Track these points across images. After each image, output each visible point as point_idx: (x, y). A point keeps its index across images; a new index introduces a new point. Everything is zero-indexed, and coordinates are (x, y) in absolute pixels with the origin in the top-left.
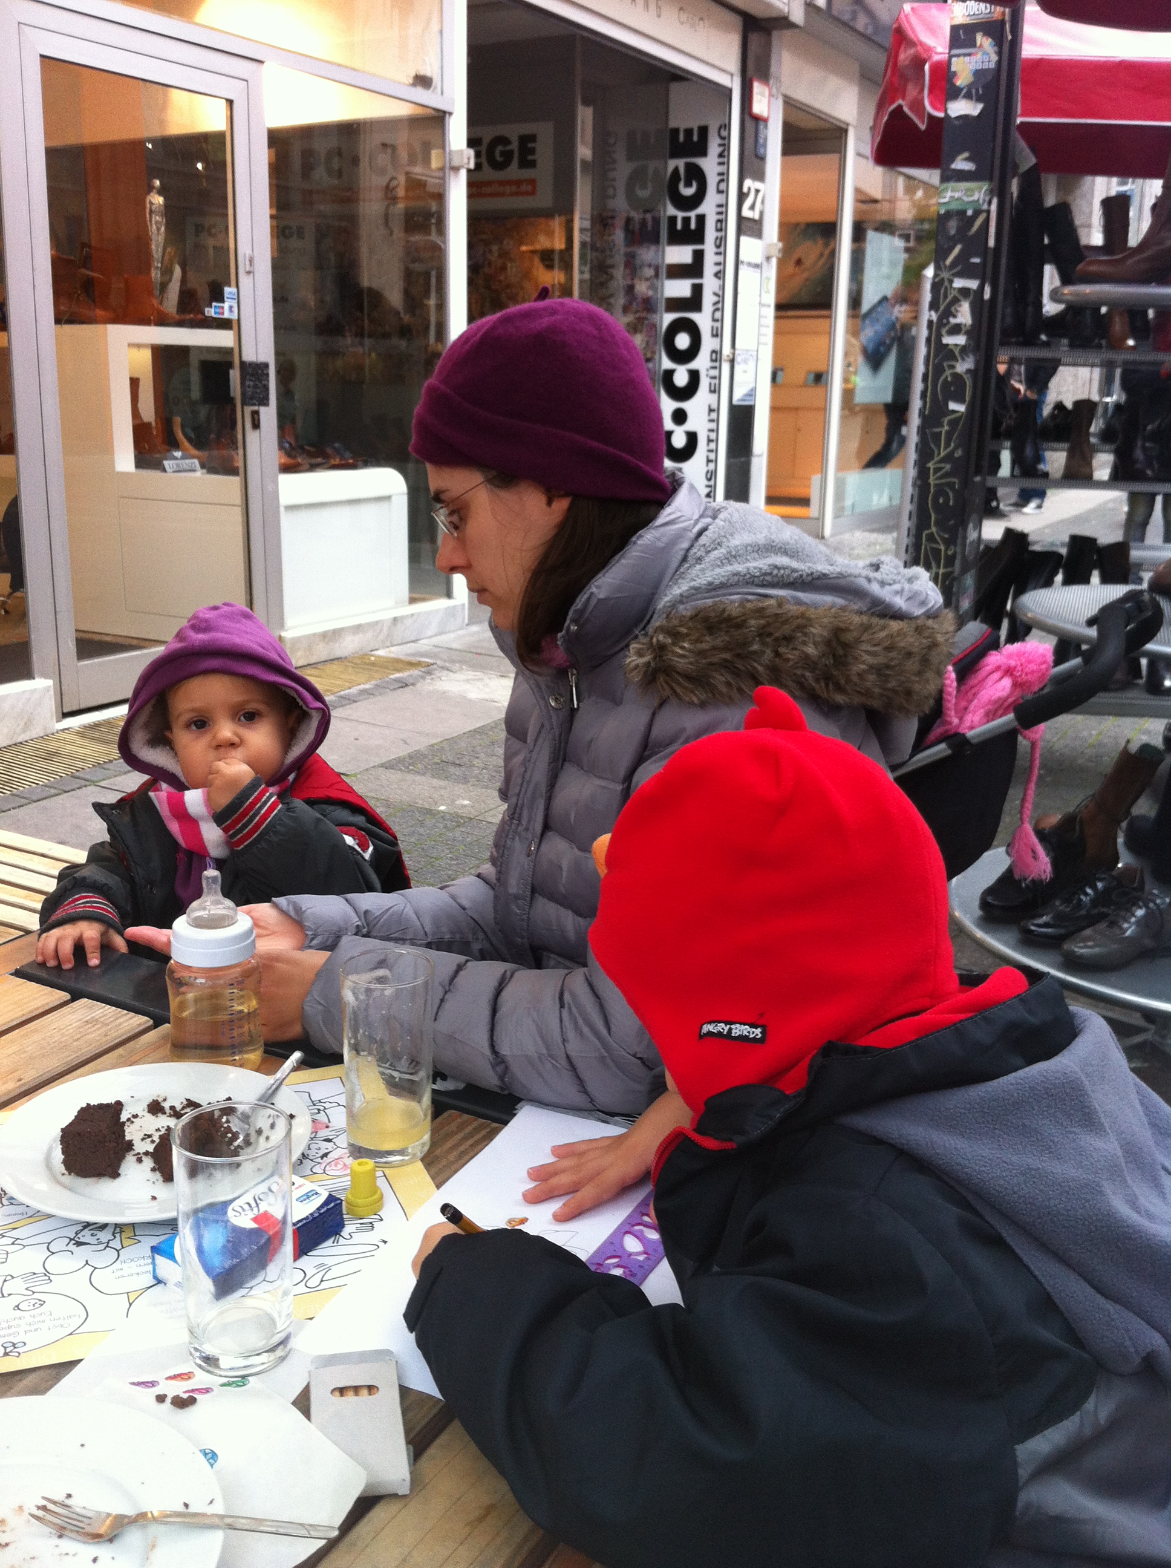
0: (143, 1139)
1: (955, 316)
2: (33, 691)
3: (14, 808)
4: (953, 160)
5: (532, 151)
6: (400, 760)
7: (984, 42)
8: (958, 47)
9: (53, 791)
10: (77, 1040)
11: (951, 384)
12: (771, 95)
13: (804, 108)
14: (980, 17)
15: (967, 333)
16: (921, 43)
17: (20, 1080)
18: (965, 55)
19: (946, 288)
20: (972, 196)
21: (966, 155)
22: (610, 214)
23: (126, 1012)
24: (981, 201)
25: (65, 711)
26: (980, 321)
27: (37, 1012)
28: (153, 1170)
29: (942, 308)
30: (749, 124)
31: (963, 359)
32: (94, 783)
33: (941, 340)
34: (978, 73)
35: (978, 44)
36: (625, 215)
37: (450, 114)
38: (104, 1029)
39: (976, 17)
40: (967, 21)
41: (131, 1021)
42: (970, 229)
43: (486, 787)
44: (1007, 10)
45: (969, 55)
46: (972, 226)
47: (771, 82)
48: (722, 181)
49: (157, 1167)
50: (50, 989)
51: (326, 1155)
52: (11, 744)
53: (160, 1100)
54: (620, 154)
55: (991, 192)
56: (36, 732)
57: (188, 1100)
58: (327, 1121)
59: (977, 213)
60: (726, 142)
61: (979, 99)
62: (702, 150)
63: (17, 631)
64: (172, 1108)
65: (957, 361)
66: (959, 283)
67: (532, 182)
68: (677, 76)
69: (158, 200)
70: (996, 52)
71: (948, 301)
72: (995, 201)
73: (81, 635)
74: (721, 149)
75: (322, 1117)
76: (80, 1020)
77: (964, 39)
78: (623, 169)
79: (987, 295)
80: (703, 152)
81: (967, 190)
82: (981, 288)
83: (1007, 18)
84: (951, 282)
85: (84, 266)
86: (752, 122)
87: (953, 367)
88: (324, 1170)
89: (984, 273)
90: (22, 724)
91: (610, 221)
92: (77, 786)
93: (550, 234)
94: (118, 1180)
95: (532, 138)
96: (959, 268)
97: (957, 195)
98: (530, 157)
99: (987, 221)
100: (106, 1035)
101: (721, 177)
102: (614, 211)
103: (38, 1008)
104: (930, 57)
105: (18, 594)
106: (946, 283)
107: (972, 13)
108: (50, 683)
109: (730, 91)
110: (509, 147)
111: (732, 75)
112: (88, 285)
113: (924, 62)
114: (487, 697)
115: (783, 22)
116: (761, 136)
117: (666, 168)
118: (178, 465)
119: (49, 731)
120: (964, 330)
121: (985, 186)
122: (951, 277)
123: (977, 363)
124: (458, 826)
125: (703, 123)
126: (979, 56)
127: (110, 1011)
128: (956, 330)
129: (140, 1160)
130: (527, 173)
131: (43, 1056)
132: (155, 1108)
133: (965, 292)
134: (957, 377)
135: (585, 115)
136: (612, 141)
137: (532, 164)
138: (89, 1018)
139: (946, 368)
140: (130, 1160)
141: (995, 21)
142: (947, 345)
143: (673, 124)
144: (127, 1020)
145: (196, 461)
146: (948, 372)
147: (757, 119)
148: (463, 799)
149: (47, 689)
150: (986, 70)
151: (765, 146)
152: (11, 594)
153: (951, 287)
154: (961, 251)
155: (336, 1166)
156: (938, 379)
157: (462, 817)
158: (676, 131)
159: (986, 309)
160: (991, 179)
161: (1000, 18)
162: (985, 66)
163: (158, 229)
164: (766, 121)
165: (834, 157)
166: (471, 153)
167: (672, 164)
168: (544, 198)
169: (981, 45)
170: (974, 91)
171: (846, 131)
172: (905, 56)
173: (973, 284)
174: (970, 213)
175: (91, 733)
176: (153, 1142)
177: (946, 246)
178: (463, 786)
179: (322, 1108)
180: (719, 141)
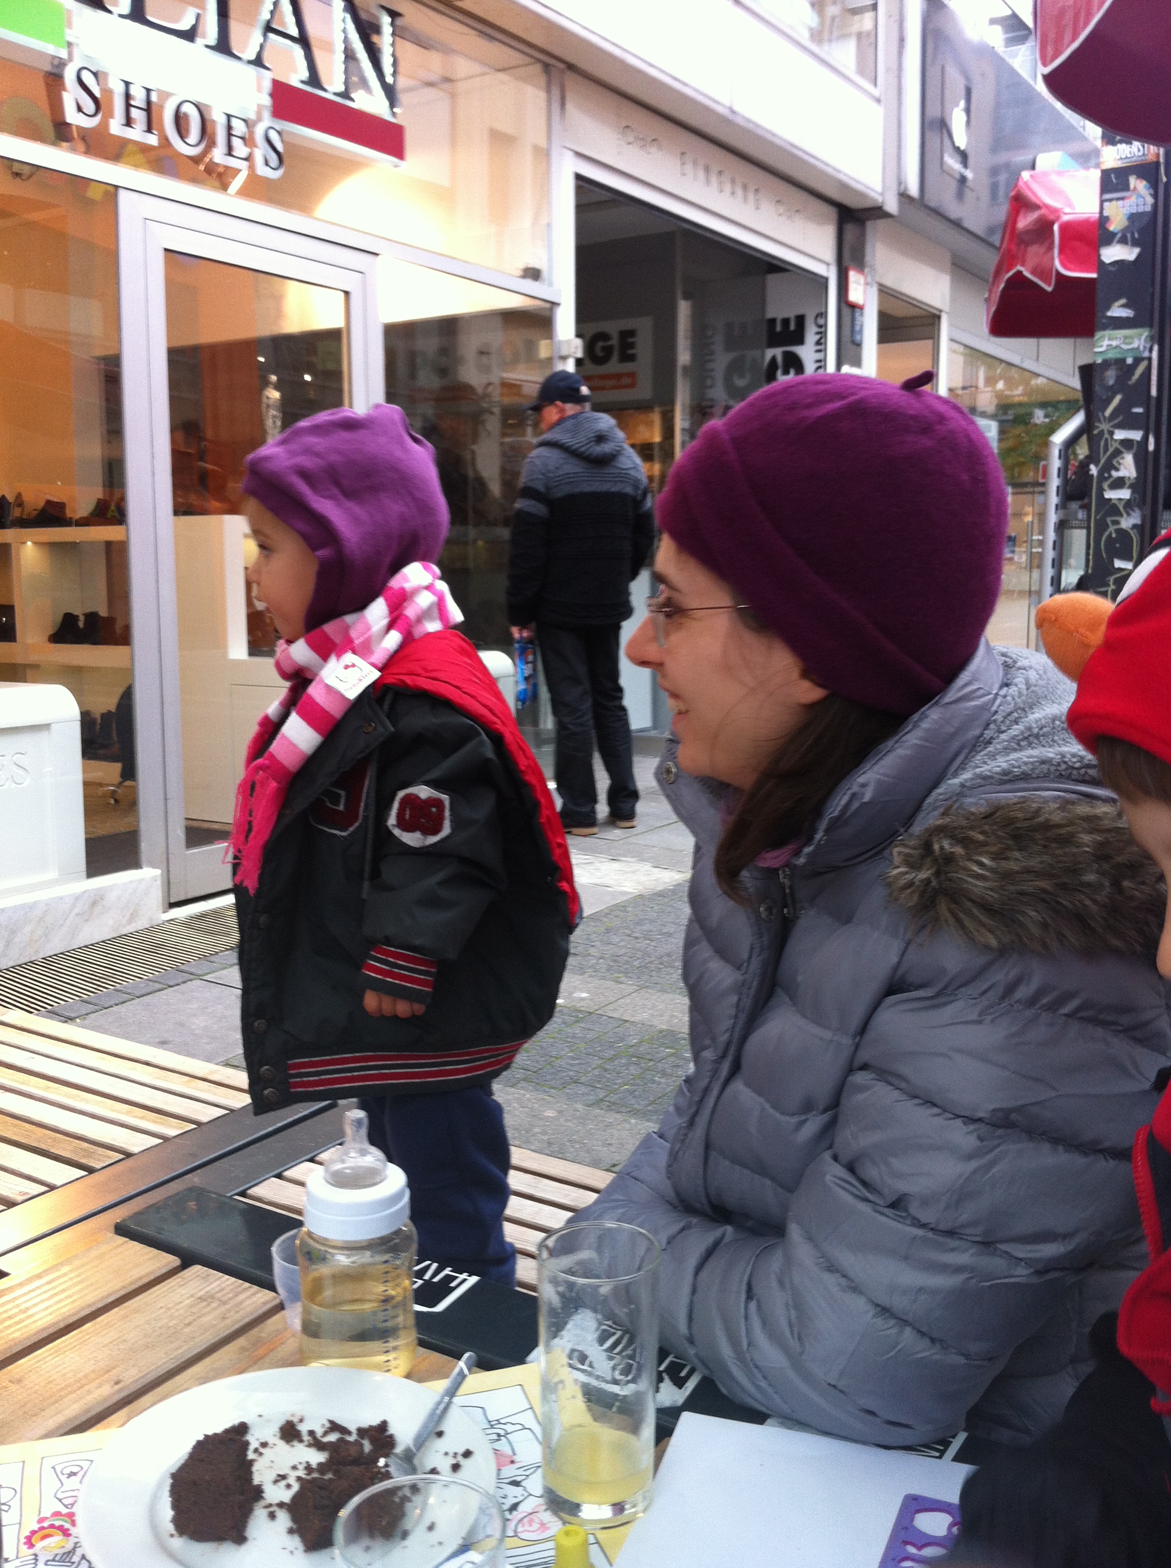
0: (276, 1482)
1: (1117, 470)
2: (140, 881)
3: (116, 1005)
4: (1108, 308)
5: (632, 346)
7: (1138, 185)
8: (1110, 191)
9: (157, 986)
10: (189, 1324)
11: (1115, 540)
12: (866, 284)
13: (897, 295)
14: (1133, 159)
15: (1132, 486)
16: (1047, 206)
17: (117, 1383)
18: (1118, 199)
19: (1106, 440)
20: (1130, 344)
21: (1123, 301)
22: (708, 403)
23: (247, 1285)
24: (1142, 348)
25: (172, 901)
26: (1145, 473)
27: (140, 1283)
28: (291, 1531)
29: (1103, 461)
30: (846, 311)
31: (1128, 514)
32: (199, 977)
33: (1103, 495)
34: (1133, 217)
35: (1132, 187)
36: (723, 404)
37: (558, 304)
38: (223, 1309)
39: (1128, 160)
40: (1119, 164)
41: (254, 1299)
42: (1130, 379)
43: (604, 978)
44: (1162, 151)
45: (1123, 199)
46: (1133, 374)
47: (866, 270)
48: (819, 367)
49: (295, 1527)
50: (155, 1251)
51: (514, 1507)
52: (115, 936)
53: (295, 1420)
54: (718, 346)
55: (1151, 338)
56: (141, 924)
57: (331, 1422)
58: (510, 1452)
59: (1138, 360)
60: (823, 329)
61: (1135, 243)
62: (799, 338)
63: (126, 820)
64: (311, 1433)
65: (1121, 515)
66: (1120, 435)
67: (632, 375)
68: (774, 266)
69: (274, 395)
70: (1151, 194)
71: (1108, 453)
72: (1156, 348)
73: (191, 823)
74: (818, 337)
75: (503, 1446)
76: (192, 1296)
77: (1117, 184)
78: (721, 360)
79: (1151, 447)
80: (800, 340)
81: (1126, 337)
82: (1145, 438)
83: (1162, 160)
84: (1112, 433)
85: (201, 459)
86: (849, 309)
87: (1117, 523)
88: (515, 1531)
89: (1148, 423)
90: (128, 916)
91: (708, 410)
92: (181, 980)
93: (649, 424)
94: (244, 1548)
95: (632, 333)
96: (1120, 418)
97: (1114, 343)
98: (630, 352)
99: (1149, 368)
100: (224, 1318)
101: (818, 364)
102: (712, 400)
103: (141, 1278)
104: (1058, 218)
105: (128, 783)
106: (1106, 436)
107: (1124, 157)
108: (157, 872)
109: (826, 279)
110: (610, 343)
111: (828, 264)
112: (203, 478)
113: (1053, 223)
114: (598, 881)
115: (877, 212)
116: (858, 323)
117: (763, 356)
119: (155, 923)
120: (1128, 483)
121: (1145, 333)
122: (1111, 429)
123: (1143, 519)
124: (577, 1021)
125: (800, 312)
126: (1133, 199)
127: (229, 1283)
128: (1119, 483)
129: (272, 1516)
130: (628, 367)
131: (147, 1347)
132: (290, 1432)
133: (1127, 444)
134: (1122, 533)
135: (684, 310)
136: (709, 333)
137: (632, 358)
138: (202, 1293)
139: (1110, 523)
140: (259, 1514)
141: (1150, 164)
142: (1110, 500)
143: (770, 315)
144: (249, 1297)
146: (1112, 528)
147: (853, 307)
148: (582, 991)
149: (154, 879)
150: (1142, 213)
151: (861, 331)
152: (121, 783)
153: (1112, 439)
154: (1121, 401)
155: (530, 1525)
156: (1102, 535)
157: (580, 1011)
158: (773, 321)
159: (1151, 459)
160: (1151, 326)
161: (1155, 160)
162: (1141, 209)
163: (274, 422)
164: (861, 308)
165: (929, 343)
166: (579, 343)
167: (770, 353)
168: (644, 390)
169: (1135, 189)
170: (1129, 236)
171: (939, 317)
172: (1024, 222)
173: (1136, 435)
174: (1129, 361)
175: (197, 924)
176: (289, 1486)
177: (1104, 397)
178: (581, 977)
179: (502, 1432)
180: (816, 329)
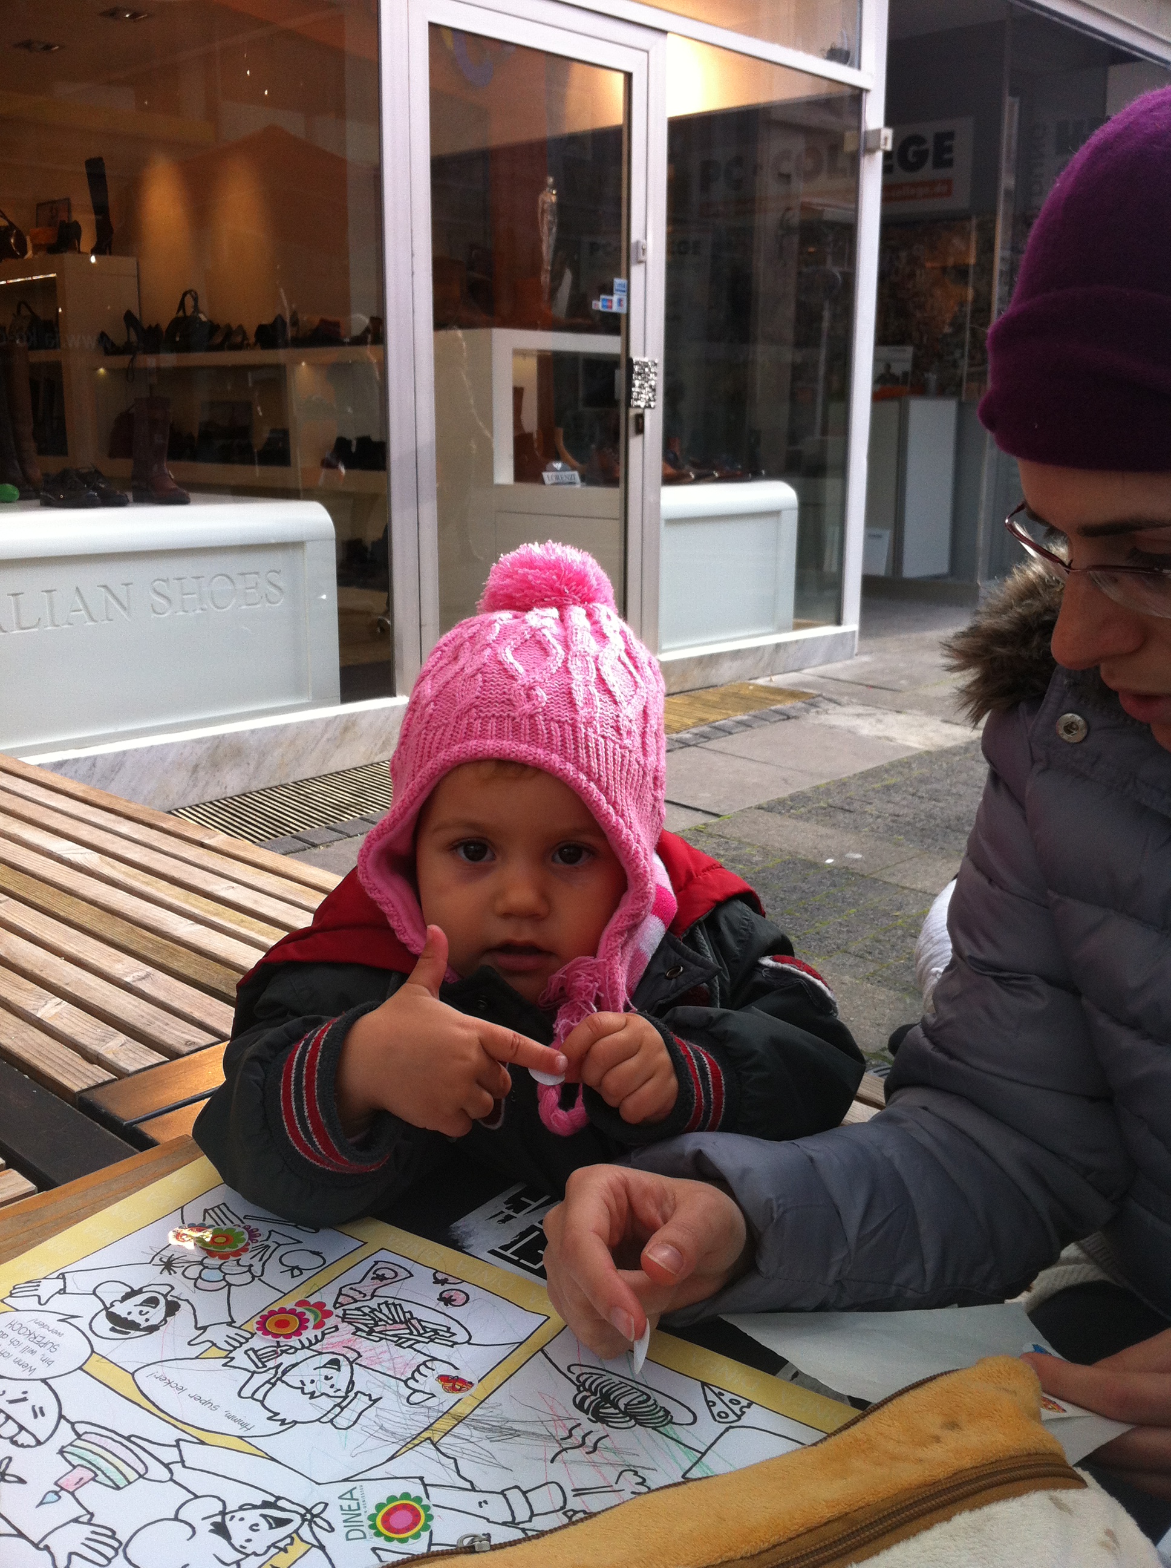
2: (393, 708)
5: (950, 149)
6: (781, 802)
37: (867, 91)
43: (881, 839)
52: (366, 764)
67: (948, 182)
69: (551, 197)
78: (1051, 164)
85: (473, 269)
95: (950, 135)
98: (946, 156)
110: (923, 147)
112: (473, 289)
114: (880, 734)
118: (557, 478)
124: (848, 884)
130: (943, 173)
136: (1039, 134)
137: (949, 163)
145: (576, 473)
148: (855, 852)
157: (853, 873)
163: (550, 230)
166: (888, 132)
168: (961, 199)
178: (853, 836)
